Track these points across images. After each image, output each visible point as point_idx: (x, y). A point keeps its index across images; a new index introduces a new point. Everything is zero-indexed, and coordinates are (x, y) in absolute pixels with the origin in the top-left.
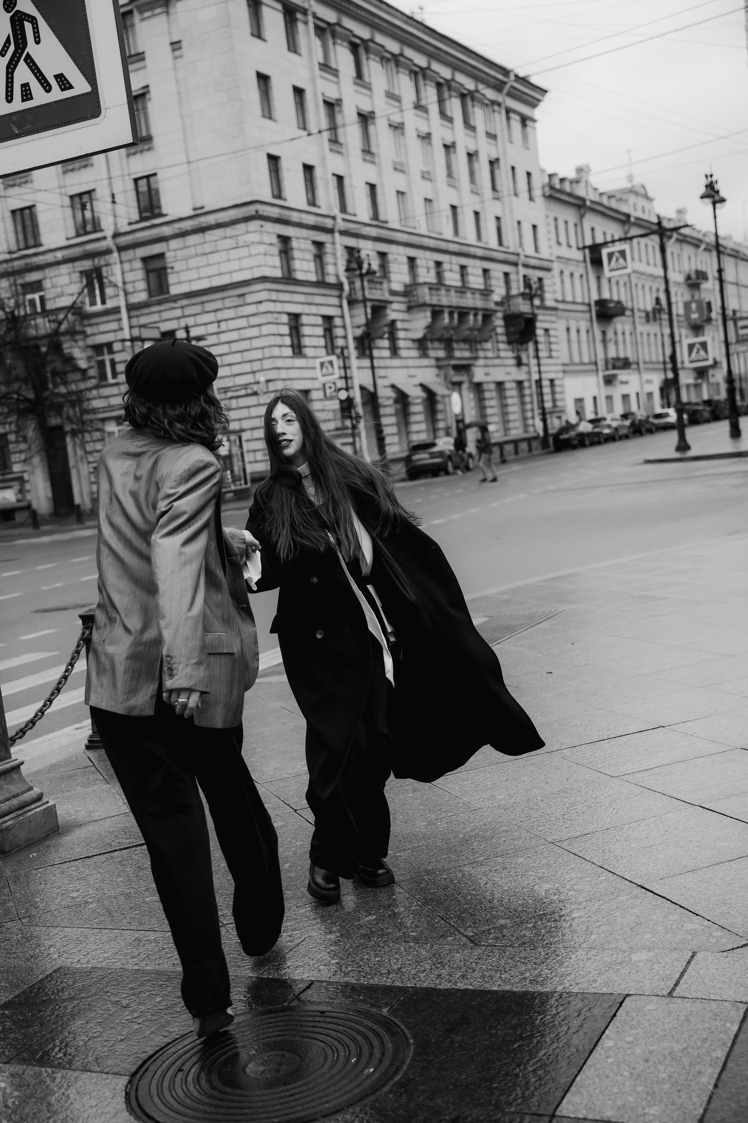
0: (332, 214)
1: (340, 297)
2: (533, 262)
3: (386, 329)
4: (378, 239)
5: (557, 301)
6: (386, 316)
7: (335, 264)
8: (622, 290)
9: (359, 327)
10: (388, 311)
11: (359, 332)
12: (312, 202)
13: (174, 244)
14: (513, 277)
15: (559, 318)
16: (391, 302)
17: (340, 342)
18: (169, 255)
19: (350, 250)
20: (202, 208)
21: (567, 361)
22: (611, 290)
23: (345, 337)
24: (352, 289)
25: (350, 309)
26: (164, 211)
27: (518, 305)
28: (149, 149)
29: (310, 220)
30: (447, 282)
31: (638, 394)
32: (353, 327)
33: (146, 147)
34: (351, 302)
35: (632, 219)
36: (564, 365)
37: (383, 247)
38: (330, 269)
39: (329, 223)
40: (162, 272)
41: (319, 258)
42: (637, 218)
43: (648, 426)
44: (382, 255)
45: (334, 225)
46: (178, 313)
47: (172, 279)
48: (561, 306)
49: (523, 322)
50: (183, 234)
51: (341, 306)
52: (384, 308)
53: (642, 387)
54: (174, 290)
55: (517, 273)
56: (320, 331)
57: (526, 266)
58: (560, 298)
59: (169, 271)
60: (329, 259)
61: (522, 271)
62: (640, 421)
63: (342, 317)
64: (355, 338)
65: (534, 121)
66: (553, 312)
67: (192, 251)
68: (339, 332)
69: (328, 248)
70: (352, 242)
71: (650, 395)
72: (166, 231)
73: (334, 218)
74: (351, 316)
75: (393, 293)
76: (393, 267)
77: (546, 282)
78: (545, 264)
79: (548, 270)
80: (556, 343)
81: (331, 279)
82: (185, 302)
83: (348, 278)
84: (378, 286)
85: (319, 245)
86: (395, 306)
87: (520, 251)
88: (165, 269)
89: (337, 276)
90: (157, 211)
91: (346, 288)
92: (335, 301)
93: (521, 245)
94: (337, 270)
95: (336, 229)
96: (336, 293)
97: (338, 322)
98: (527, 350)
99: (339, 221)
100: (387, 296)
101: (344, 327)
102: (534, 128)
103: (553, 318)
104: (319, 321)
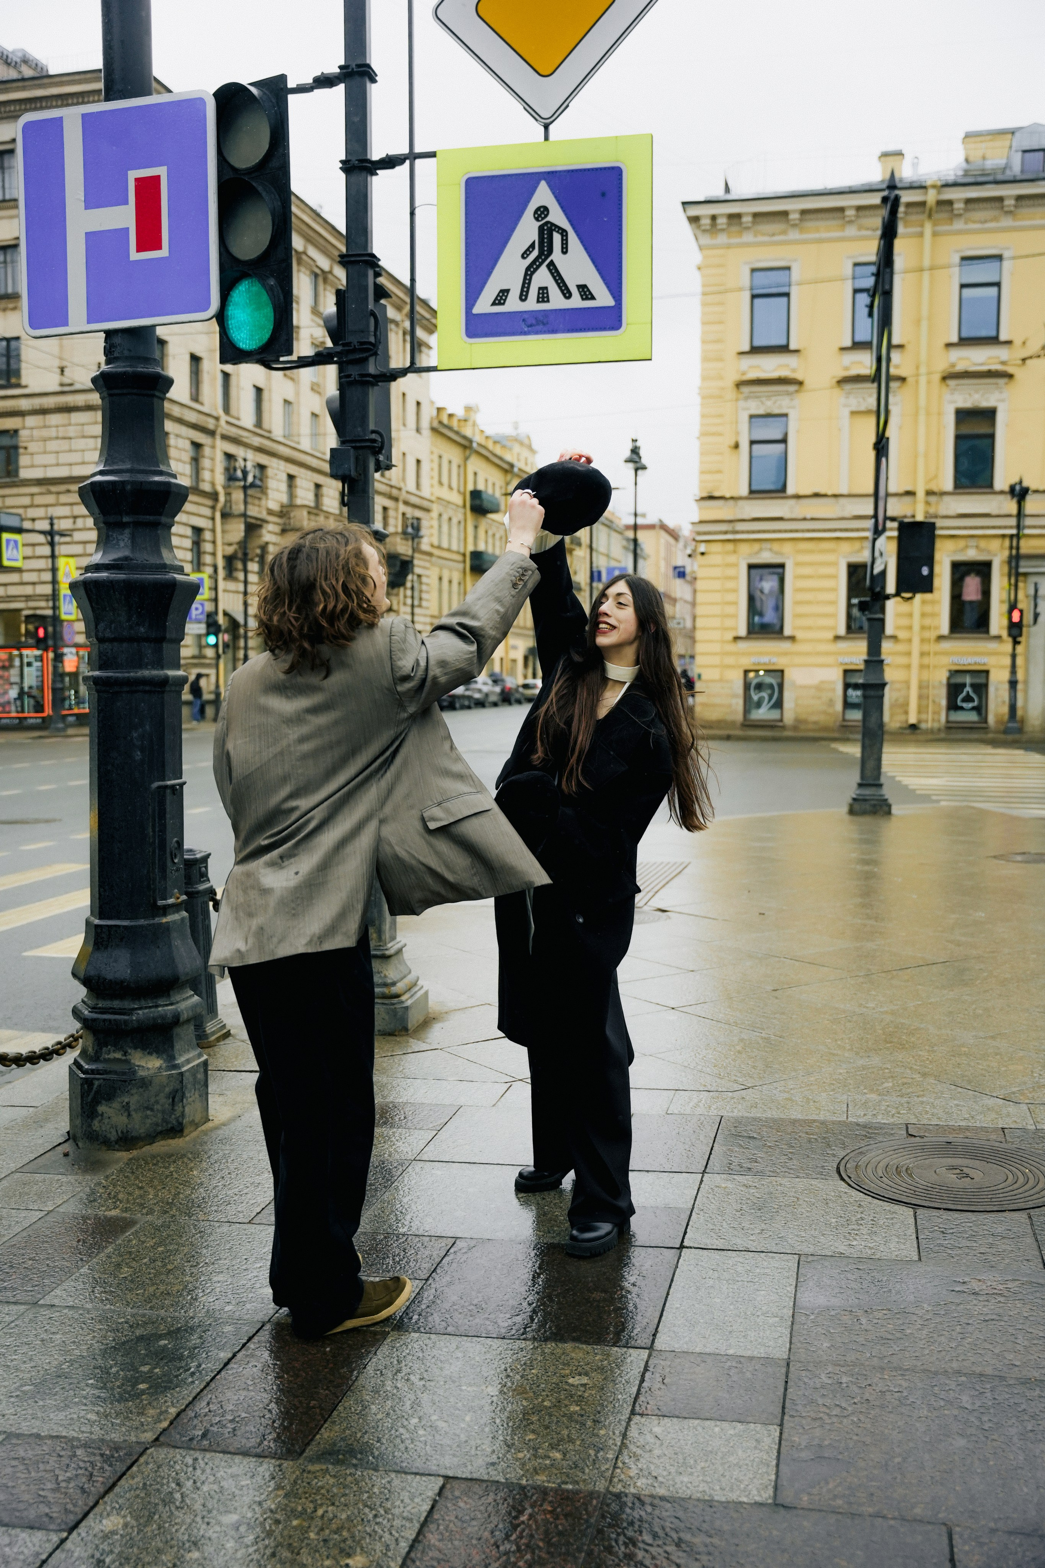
0: (215, 414)
1: (213, 508)
2: (413, 500)
3: (258, 551)
4: (260, 450)
5: (432, 546)
6: (260, 536)
7: (212, 471)
8: (498, 543)
9: (230, 544)
10: (264, 531)
11: (230, 550)
12: (196, 398)
13: (30, 421)
14: (391, 513)
15: (433, 565)
16: (267, 522)
17: (208, 559)
18: (23, 433)
19: (229, 457)
20: (71, 385)
21: (436, 613)
22: (486, 542)
23: (214, 554)
24: (228, 501)
25: (222, 524)
26: (24, 381)
27: (395, 545)
28: (14, 309)
29: (192, 417)
30: (325, 508)
31: (502, 659)
32: (224, 544)
33: (11, 306)
34: (225, 516)
35: (516, 470)
36: (432, 617)
37: (263, 459)
38: (206, 475)
39: (210, 424)
40: (12, 451)
41: (196, 461)
42: (520, 470)
43: (518, 696)
44: (262, 467)
45: (217, 426)
46: (26, 501)
47: (23, 460)
48: (436, 552)
49: (398, 563)
50: (43, 411)
51: (213, 519)
52: (260, 527)
53: (507, 652)
54: (24, 474)
55: (396, 510)
56: (188, 543)
57: (406, 503)
58: (436, 543)
59: (21, 451)
60: (206, 463)
61: (402, 508)
62: (510, 689)
63: (213, 531)
64: (224, 557)
65: (430, 348)
66: (428, 558)
67: (53, 432)
68: (208, 547)
69: (207, 451)
70: (232, 449)
71: (514, 661)
72: (25, 404)
73: (217, 419)
74: (223, 532)
75: (270, 512)
76: (272, 484)
77: (424, 524)
78: (425, 504)
79: (427, 510)
80: (427, 592)
81: (206, 487)
82: (35, 490)
83: (224, 487)
84: (256, 502)
85: (197, 446)
86: (271, 527)
87: (402, 485)
88: (16, 448)
89: (213, 484)
90: (13, 380)
91: (222, 498)
92: (207, 512)
93: (404, 479)
94: (213, 477)
95: (219, 431)
96: (209, 502)
97: (208, 535)
98: (397, 595)
99: (222, 422)
100: (264, 515)
101: (214, 542)
102: (428, 356)
103: (427, 564)
104: (189, 532)
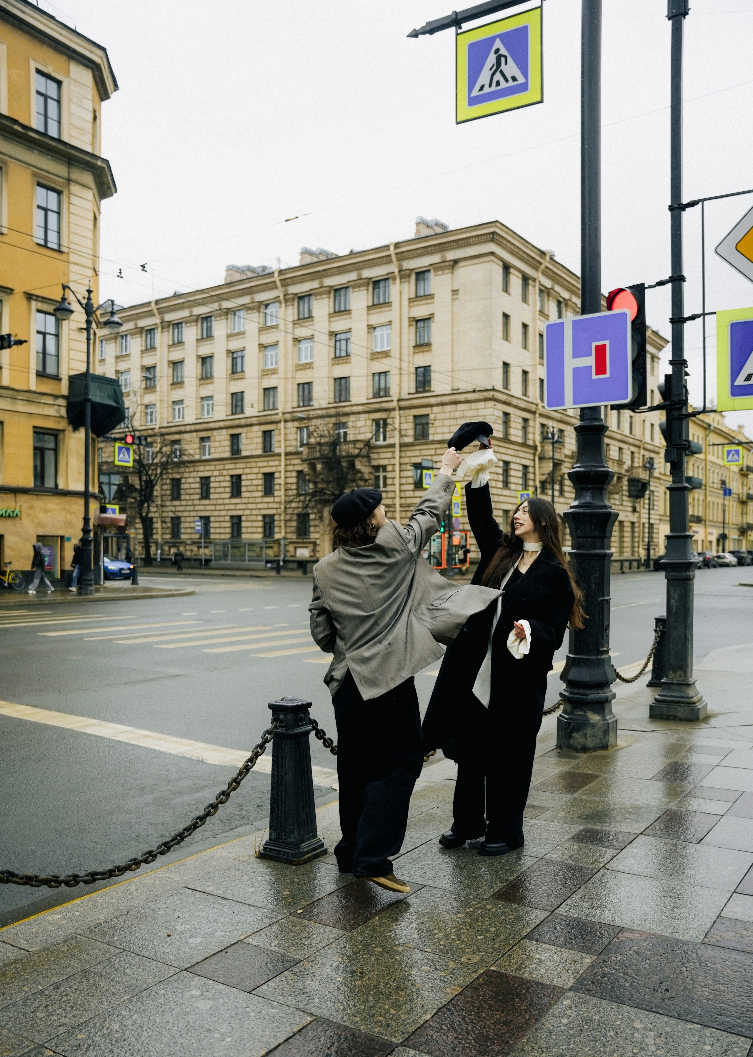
0: (535, 402)
1: (534, 454)
2: (649, 447)
3: (559, 478)
4: (560, 421)
5: (660, 474)
6: (561, 470)
7: (534, 434)
8: (700, 472)
9: (544, 475)
10: (563, 467)
11: (544, 478)
12: (525, 393)
13: (436, 409)
14: (636, 455)
15: (661, 484)
16: (565, 462)
17: (531, 483)
18: (432, 417)
19: (543, 425)
20: (458, 389)
21: (662, 513)
22: (694, 471)
23: (534, 480)
24: (543, 451)
25: (539, 463)
26: (432, 389)
27: (639, 473)
28: (428, 351)
29: (523, 404)
31: (703, 541)
32: (540, 474)
33: (426, 349)
34: (541, 459)
35: (712, 428)
36: (660, 515)
37: (562, 426)
38: (530, 436)
39: (533, 408)
40: (425, 426)
41: (525, 428)
42: (715, 428)
43: (713, 563)
44: (561, 431)
45: (536, 409)
46: (433, 452)
47: (431, 430)
48: (663, 477)
49: (640, 484)
50: (443, 404)
51: (534, 460)
52: (561, 464)
53: (706, 537)
54: (431, 438)
55: (639, 453)
56: (520, 474)
57: (645, 449)
58: (663, 472)
59: (430, 425)
60: (530, 429)
61: (643, 452)
62: (709, 558)
63: (534, 467)
64: (540, 481)
65: (659, 359)
66: (658, 481)
67: (447, 415)
68: (531, 476)
69: (531, 423)
70: (544, 421)
71: (711, 542)
72: (433, 401)
73: (537, 405)
74: (540, 467)
75: (566, 456)
76: (567, 440)
77: (656, 461)
78: (656, 449)
79: (658, 453)
80: (658, 501)
81: (530, 443)
82: (437, 446)
83: (541, 443)
84: (559, 450)
85: (525, 420)
86: (566, 465)
87: (642, 439)
88: (428, 424)
89: (534, 441)
90: (427, 388)
91: (539, 449)
92: (531, 457)
93: (644, 435)
94: (534, 437)
95: (538, 412)
96: (532, 451)
97: (531, 470)
98: (640, 503)
99: (540, 407)
100: (563, 458)
101: (534, 473)
102: (658, 363)
103: (657, 485)
104: (521, 468)
